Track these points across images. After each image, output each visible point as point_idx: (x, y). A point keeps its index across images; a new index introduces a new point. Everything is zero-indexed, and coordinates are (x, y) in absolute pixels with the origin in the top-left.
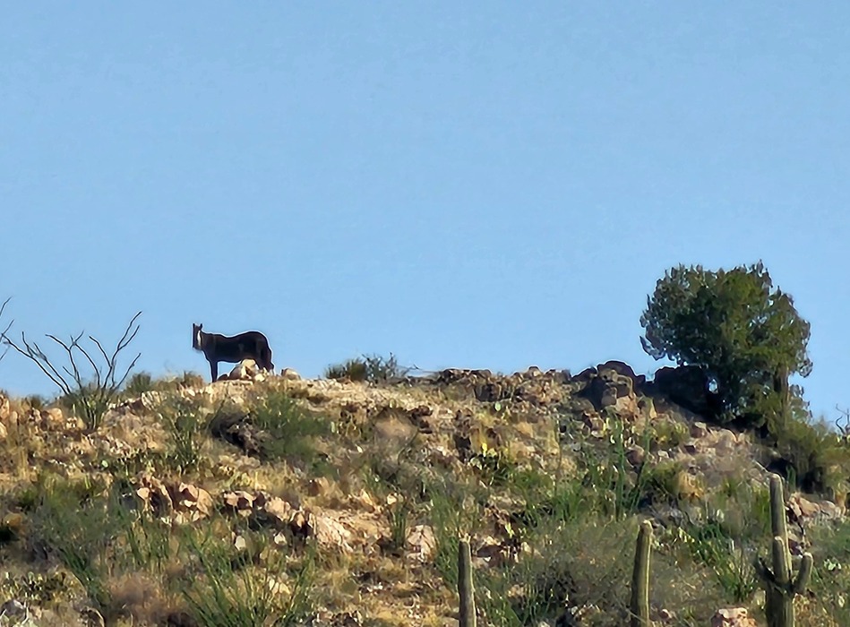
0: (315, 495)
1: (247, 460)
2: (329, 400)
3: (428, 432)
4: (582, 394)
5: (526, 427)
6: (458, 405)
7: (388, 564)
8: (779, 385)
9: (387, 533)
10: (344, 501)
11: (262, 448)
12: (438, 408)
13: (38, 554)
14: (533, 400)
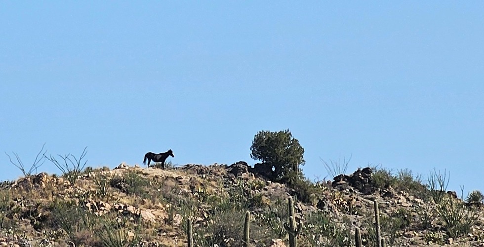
0: (143, 204)
1: (122, 194)
2: (149, 174)
3: (181, 184)
4: (231, 172)
5: (213, 183)
6: (191, 176)
7: (167, 227)
8: (295, 168)
9: (167, 217)
10: (153, 206)
11: (127, 190)
12: (185, 177)
13: (54, 225)
14: (215, 174)
